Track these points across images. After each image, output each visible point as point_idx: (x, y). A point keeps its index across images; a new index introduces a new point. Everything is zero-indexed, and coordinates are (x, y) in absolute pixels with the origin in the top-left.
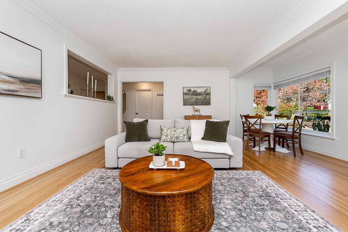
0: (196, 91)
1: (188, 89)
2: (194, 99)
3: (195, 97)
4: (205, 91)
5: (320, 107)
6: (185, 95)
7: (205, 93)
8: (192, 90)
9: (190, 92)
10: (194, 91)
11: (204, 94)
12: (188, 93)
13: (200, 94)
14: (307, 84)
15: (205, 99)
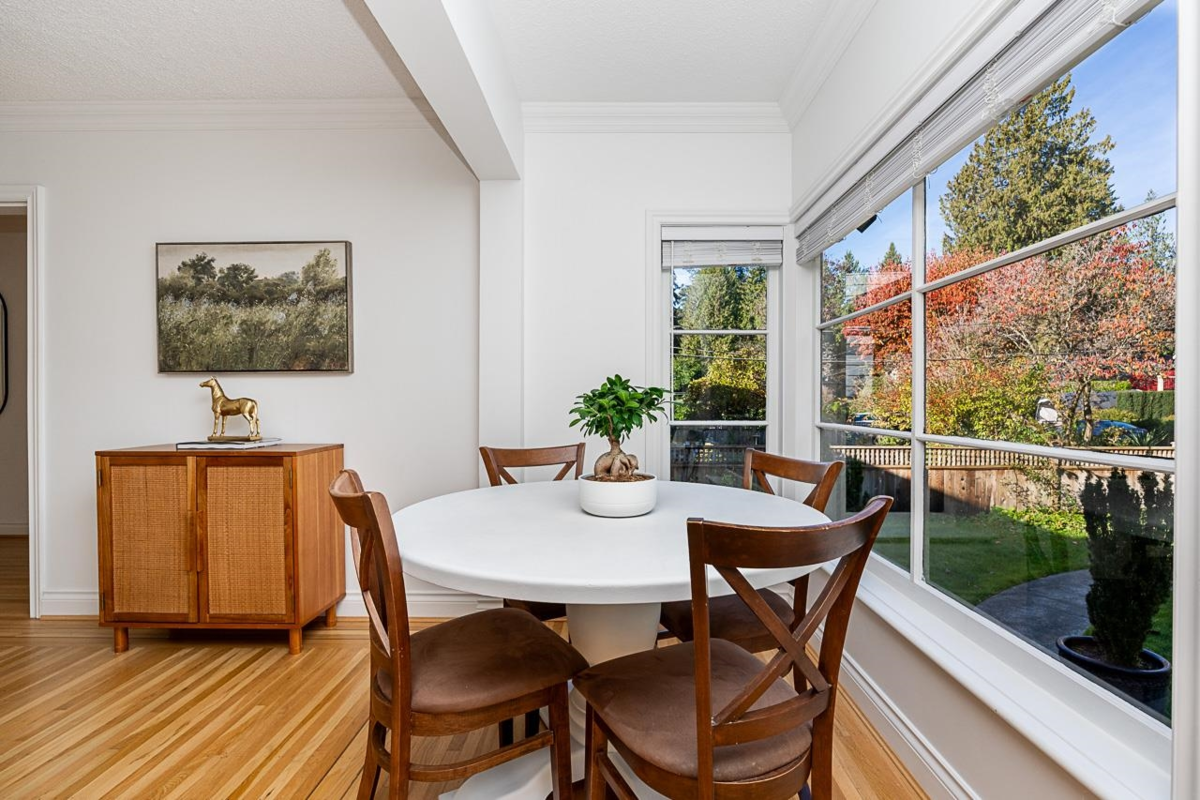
0: (246, 270)
1: (190, 255)
2: (235, 329)
3: (240, 314)
4: (311, 274)
5: (1154, 383)
6: (170, 299)
7: (310, 286)
8: (222, 263)
9: (205, 279)
10: (235, 269)
11: (300, 292)
12: (191, 283)
13: (273, 294)
14: (1089, 274)
15: (311, 329)
